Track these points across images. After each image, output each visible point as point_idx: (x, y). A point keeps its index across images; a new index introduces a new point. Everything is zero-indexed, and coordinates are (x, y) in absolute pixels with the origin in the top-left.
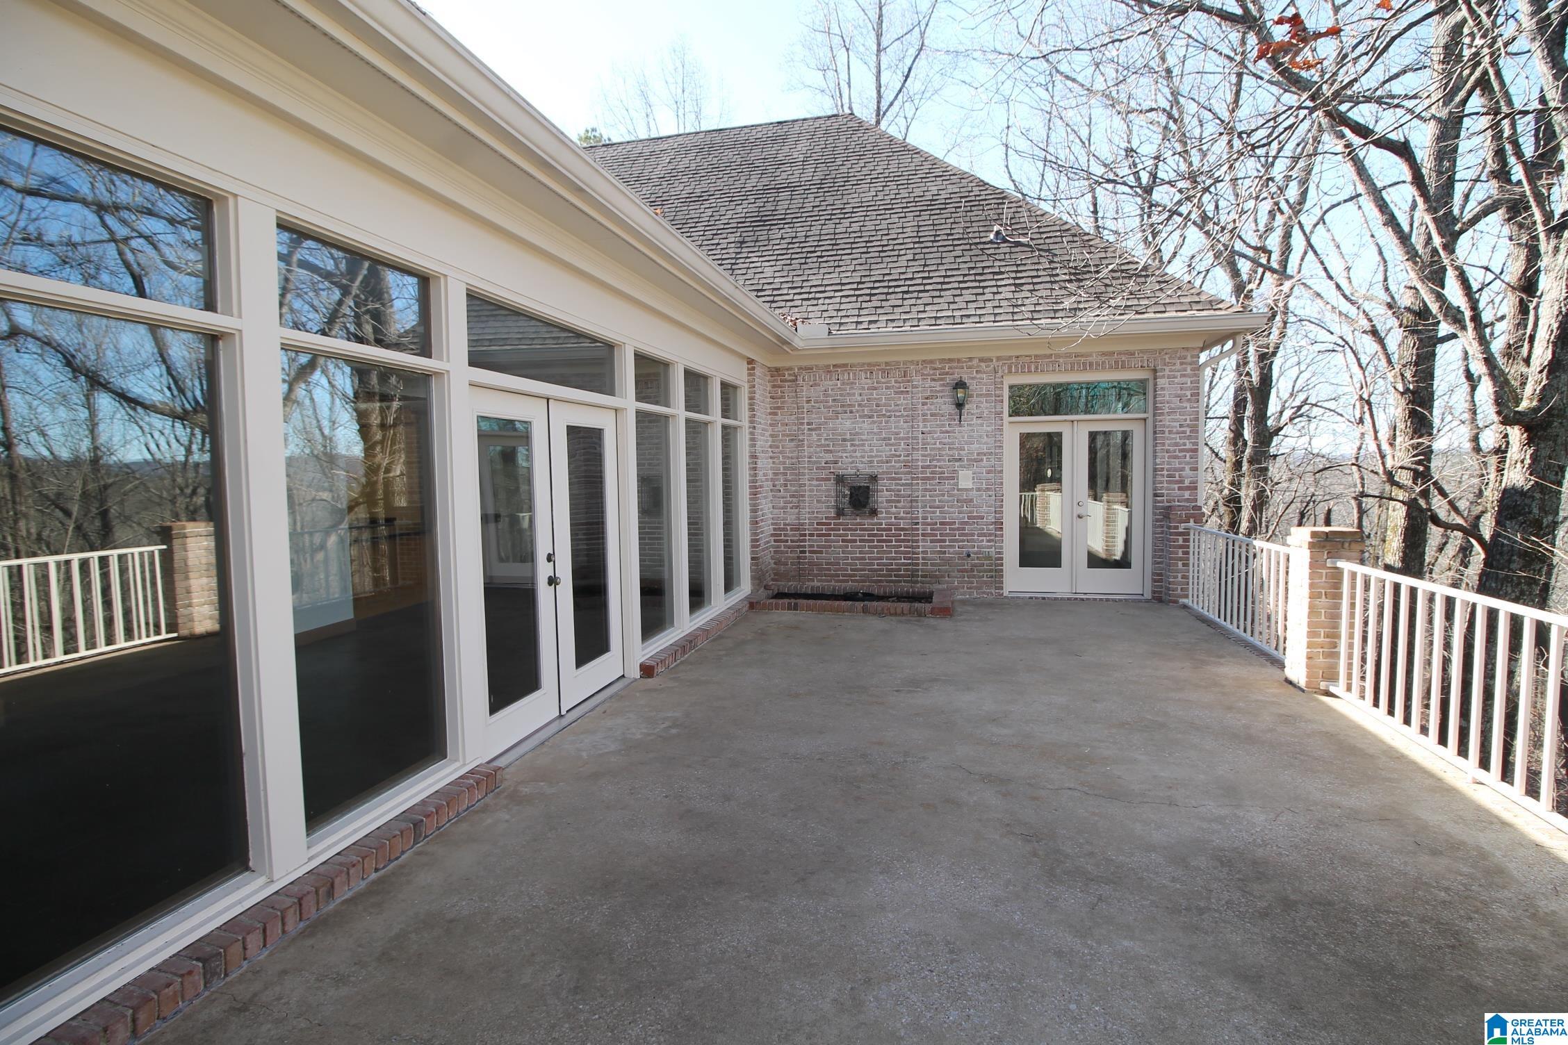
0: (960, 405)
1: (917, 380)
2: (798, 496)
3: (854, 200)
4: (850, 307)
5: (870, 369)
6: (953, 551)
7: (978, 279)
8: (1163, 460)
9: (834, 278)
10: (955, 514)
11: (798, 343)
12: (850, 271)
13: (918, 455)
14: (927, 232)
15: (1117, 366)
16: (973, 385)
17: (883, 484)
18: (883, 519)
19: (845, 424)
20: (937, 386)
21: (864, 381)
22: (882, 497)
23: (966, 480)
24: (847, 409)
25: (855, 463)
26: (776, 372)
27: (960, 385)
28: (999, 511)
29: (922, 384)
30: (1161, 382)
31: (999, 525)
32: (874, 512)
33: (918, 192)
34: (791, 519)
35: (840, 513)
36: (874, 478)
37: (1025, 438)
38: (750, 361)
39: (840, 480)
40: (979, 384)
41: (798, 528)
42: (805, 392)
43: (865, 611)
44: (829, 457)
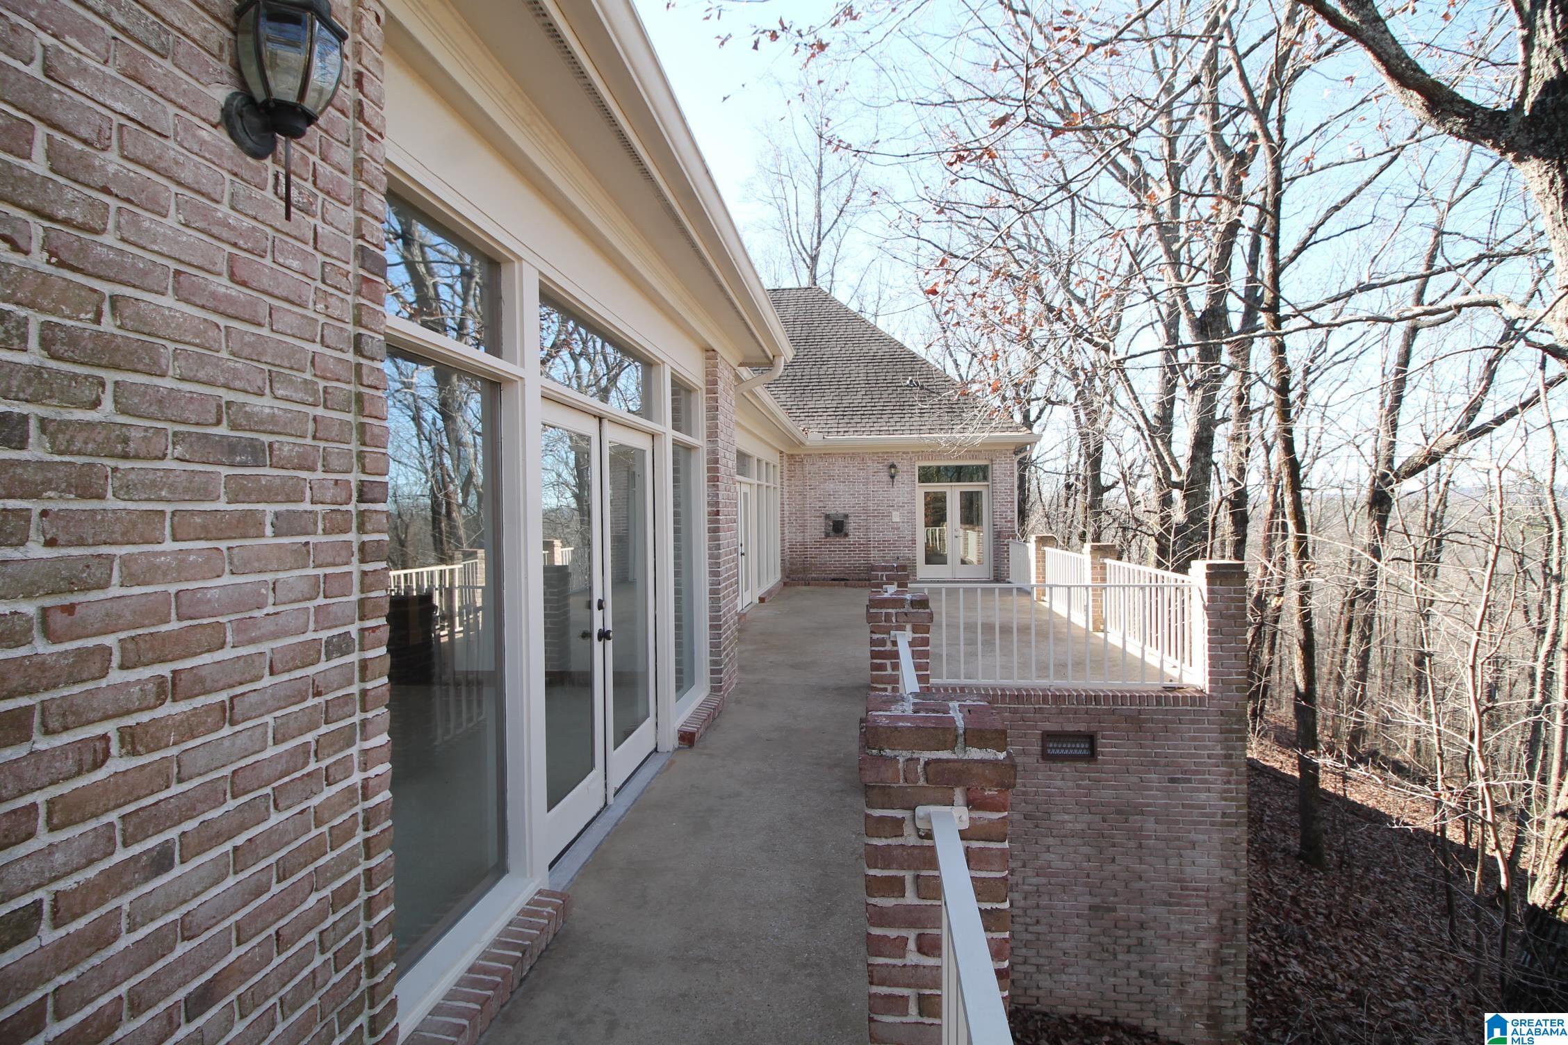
0: (892, 477)
1: (870, 463)
2: (804, 526)
3: (828, 352)
4: (832, 422)
5: (844, 456)
6: (890, 555)
7: (902, 408)
8: (997, 507)
9: (821, 404)
10: (890, 536)
11: (808, 443)
12: (829, 400)
13: (870, 504)
14: (872, 377)
15: (973, 458)
16: (899, 466)
17: (851, 519)
18: (851, 539)
19: (830, 486)
20: (880, 466)
21: (841, 462)
22: (851, 526)
23: (896, 517)
24: (831, 478)
25: (836, 508)
26: (791, 456)
27: (893, 466)
28: (914, 534)
29: (872, 466)
30: (995, 466)
31: (914, 542)
32: (846, 535)
33: (865, 350)
34: (799, 539)
35: (827, 535)
36: (846, 516)
37: (927, 494)
38: (781, 452)
39: (827, 517)
40: (902, 466)
41: (803, 544)
42: (807, 469)
43: (846, 585)
44: (821, 504)
